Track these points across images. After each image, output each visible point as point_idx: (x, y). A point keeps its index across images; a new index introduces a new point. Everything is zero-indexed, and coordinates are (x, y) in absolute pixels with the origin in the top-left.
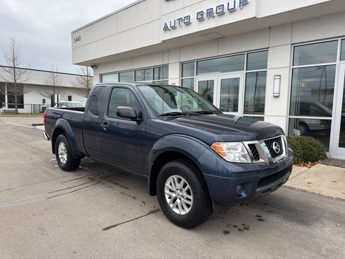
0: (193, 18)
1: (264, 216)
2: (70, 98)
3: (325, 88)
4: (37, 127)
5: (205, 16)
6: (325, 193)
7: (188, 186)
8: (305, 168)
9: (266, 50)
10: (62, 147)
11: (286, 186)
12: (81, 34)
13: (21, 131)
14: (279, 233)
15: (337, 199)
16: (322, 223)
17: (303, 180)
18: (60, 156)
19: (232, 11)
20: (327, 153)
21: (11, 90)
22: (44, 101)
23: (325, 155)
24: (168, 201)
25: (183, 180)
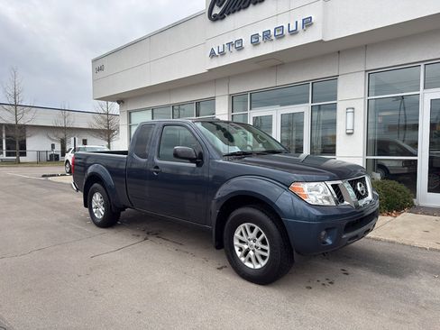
0: (247, 42)
1: (350, 269)
2: (85, 142)
3: (404, 123)
4: (50, 178)
5: (261, 39)
6: (416, 244)
7: (263, 235)
8: (390, 218)
9: (335, 78)
10: (97, 198)
11: (370, 238)
12: (105, 62)
13: (31, 184)
14: (370, 287)
15: (431, 249)
16: (417, 275)
17: (388, 230)
18: (94, 210)
19: (294, 33)
20: (415, 201)
21: (12, 134)
22: (53, 146)
23: (412, 202)
24: (239, 254)
25: (257, 228)
